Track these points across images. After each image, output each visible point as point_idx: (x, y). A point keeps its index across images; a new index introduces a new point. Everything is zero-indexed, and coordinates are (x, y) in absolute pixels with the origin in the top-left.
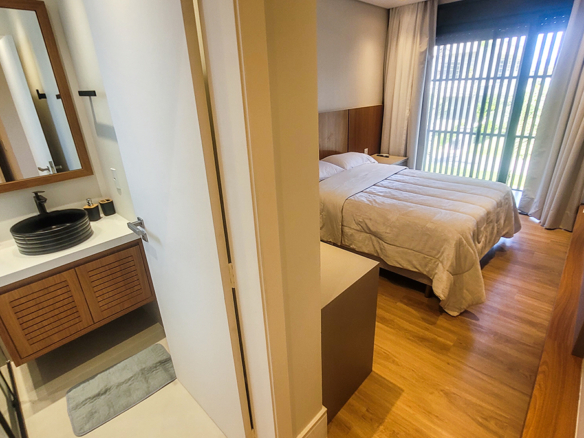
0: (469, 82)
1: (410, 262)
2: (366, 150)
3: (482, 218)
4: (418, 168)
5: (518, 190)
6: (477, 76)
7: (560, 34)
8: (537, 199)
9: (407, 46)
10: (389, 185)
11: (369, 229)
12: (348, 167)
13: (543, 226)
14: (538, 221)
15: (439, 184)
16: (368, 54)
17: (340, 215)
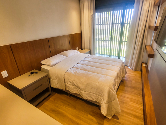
0: (107, 25)
1: (91, 97)
2: (77, 48)
3: (116, 77)
4: (94, 55)
5: (123, 57)
6: (109, 23)
7: (133, 10)
8: (130, 61)
9: (87, 13)
10: (83, 63)
11: (75, 85)
12: (69, 56)
13: (132, 70)
14: (130, 68)
15: (100, 61)
16: (74, 15)
17: (63, 79)
